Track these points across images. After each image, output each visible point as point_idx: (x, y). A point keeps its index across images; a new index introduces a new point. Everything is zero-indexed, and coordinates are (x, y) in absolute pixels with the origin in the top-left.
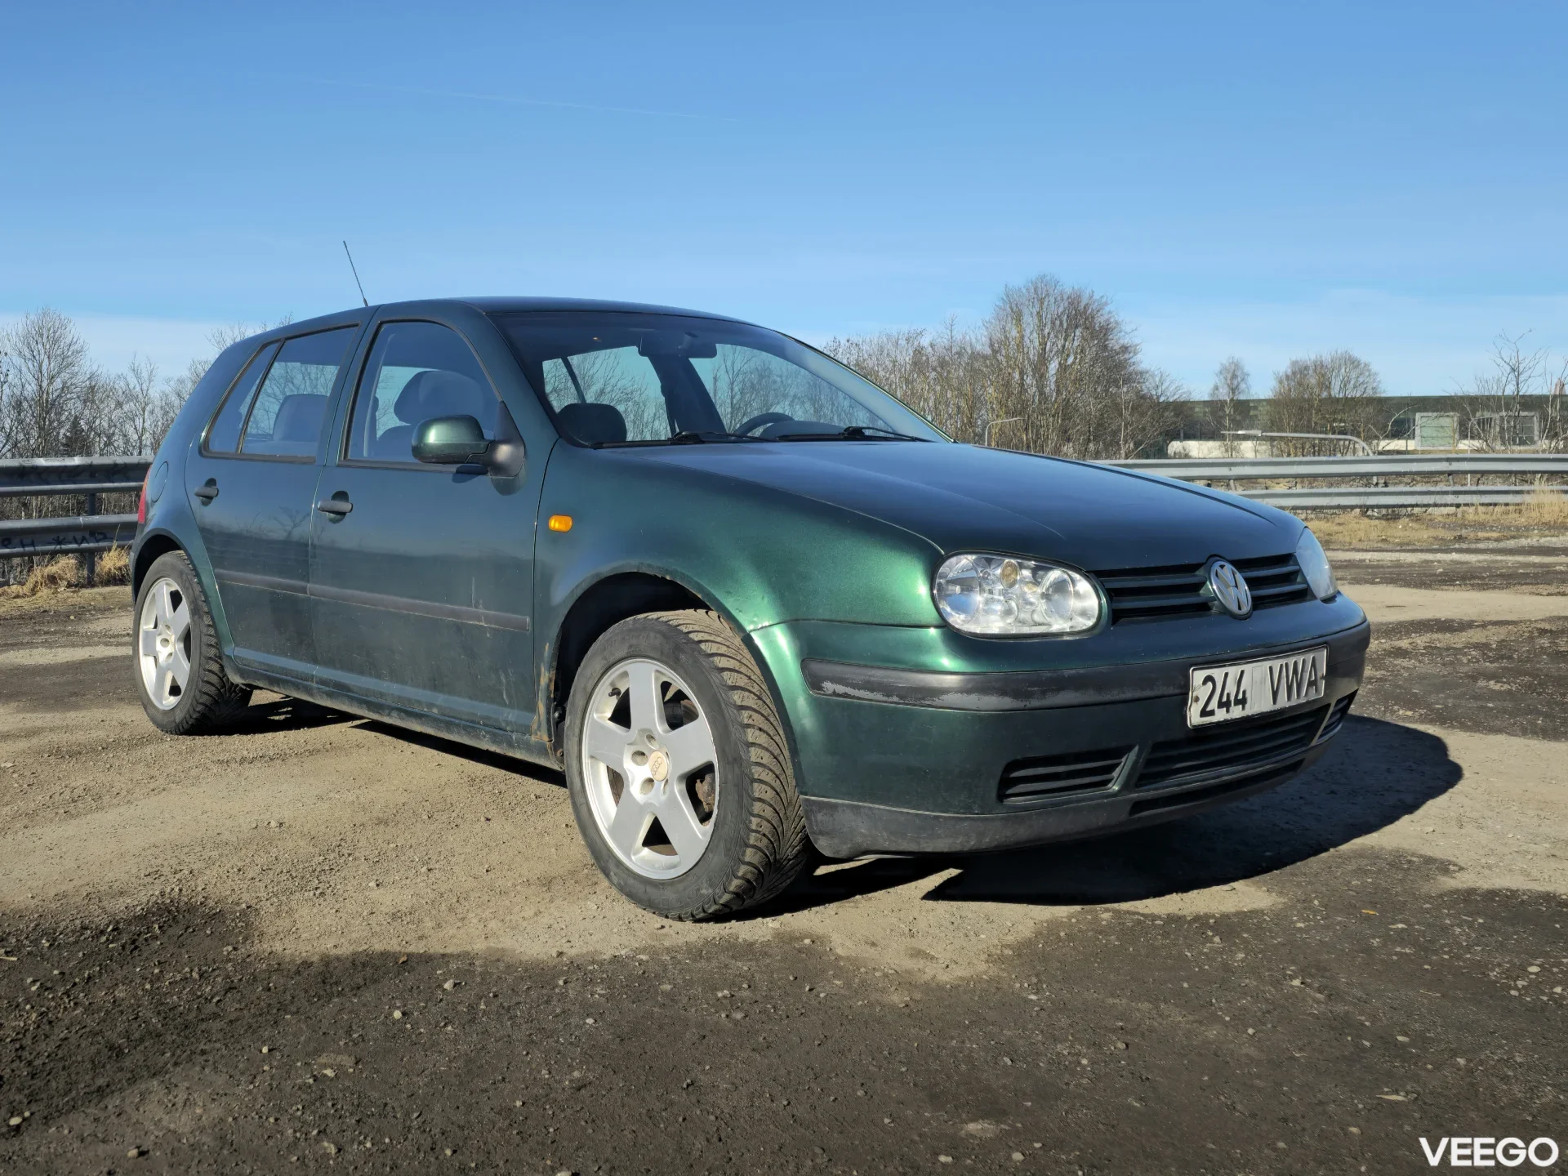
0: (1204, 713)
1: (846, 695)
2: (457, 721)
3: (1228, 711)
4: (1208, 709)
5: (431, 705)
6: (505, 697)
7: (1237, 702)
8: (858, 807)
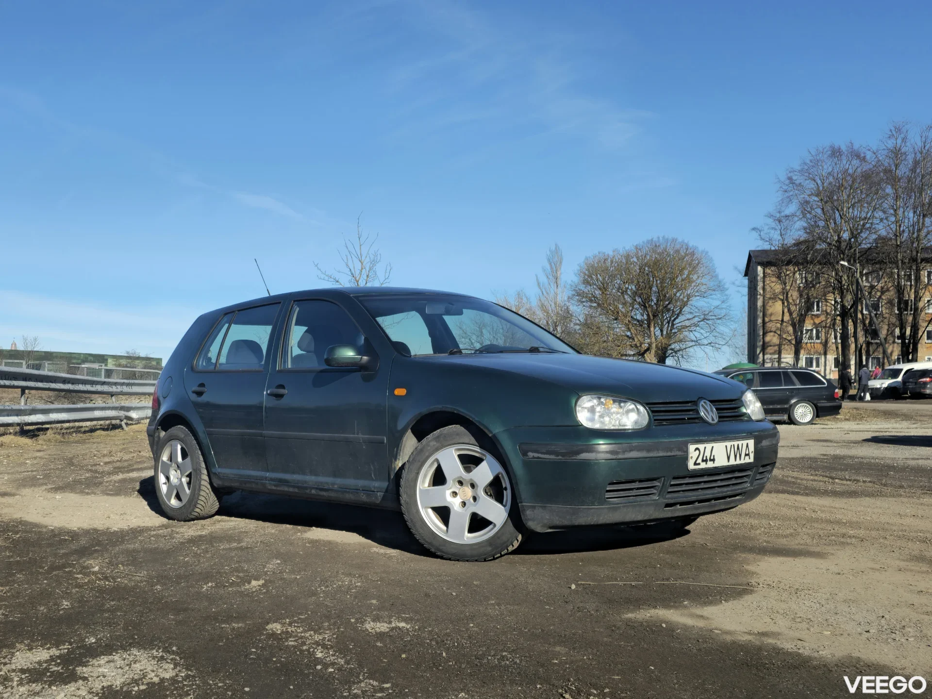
0: (695, 464)
1: (538, 458)
2: (348, 490)
3: (706, 464)
4: (697, 462)
5: (333, 484)
6: (373, 476)
7: (711, 460)
8: (545, 507)
